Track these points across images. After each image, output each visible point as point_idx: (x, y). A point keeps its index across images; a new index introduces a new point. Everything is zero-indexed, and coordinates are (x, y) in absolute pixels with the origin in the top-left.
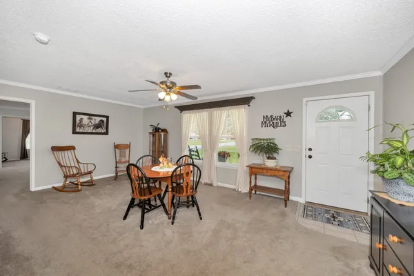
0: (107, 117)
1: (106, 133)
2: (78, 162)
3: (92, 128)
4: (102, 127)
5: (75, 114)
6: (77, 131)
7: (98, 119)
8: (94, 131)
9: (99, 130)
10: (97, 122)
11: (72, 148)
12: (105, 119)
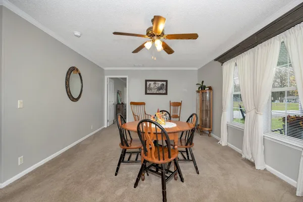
0: (166, 81)
1: (166, 94)
2: (145, 113)
3: (156, 90)
4: (163, 89)
5: (146, 81)
6: (148, 92)
7: (160, 83)
8: (158, 92)
9: (161, 92)
10: (159, 85)
11: (143, 104)
12: (165, 83)
